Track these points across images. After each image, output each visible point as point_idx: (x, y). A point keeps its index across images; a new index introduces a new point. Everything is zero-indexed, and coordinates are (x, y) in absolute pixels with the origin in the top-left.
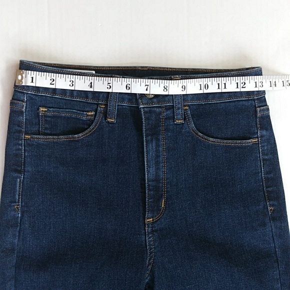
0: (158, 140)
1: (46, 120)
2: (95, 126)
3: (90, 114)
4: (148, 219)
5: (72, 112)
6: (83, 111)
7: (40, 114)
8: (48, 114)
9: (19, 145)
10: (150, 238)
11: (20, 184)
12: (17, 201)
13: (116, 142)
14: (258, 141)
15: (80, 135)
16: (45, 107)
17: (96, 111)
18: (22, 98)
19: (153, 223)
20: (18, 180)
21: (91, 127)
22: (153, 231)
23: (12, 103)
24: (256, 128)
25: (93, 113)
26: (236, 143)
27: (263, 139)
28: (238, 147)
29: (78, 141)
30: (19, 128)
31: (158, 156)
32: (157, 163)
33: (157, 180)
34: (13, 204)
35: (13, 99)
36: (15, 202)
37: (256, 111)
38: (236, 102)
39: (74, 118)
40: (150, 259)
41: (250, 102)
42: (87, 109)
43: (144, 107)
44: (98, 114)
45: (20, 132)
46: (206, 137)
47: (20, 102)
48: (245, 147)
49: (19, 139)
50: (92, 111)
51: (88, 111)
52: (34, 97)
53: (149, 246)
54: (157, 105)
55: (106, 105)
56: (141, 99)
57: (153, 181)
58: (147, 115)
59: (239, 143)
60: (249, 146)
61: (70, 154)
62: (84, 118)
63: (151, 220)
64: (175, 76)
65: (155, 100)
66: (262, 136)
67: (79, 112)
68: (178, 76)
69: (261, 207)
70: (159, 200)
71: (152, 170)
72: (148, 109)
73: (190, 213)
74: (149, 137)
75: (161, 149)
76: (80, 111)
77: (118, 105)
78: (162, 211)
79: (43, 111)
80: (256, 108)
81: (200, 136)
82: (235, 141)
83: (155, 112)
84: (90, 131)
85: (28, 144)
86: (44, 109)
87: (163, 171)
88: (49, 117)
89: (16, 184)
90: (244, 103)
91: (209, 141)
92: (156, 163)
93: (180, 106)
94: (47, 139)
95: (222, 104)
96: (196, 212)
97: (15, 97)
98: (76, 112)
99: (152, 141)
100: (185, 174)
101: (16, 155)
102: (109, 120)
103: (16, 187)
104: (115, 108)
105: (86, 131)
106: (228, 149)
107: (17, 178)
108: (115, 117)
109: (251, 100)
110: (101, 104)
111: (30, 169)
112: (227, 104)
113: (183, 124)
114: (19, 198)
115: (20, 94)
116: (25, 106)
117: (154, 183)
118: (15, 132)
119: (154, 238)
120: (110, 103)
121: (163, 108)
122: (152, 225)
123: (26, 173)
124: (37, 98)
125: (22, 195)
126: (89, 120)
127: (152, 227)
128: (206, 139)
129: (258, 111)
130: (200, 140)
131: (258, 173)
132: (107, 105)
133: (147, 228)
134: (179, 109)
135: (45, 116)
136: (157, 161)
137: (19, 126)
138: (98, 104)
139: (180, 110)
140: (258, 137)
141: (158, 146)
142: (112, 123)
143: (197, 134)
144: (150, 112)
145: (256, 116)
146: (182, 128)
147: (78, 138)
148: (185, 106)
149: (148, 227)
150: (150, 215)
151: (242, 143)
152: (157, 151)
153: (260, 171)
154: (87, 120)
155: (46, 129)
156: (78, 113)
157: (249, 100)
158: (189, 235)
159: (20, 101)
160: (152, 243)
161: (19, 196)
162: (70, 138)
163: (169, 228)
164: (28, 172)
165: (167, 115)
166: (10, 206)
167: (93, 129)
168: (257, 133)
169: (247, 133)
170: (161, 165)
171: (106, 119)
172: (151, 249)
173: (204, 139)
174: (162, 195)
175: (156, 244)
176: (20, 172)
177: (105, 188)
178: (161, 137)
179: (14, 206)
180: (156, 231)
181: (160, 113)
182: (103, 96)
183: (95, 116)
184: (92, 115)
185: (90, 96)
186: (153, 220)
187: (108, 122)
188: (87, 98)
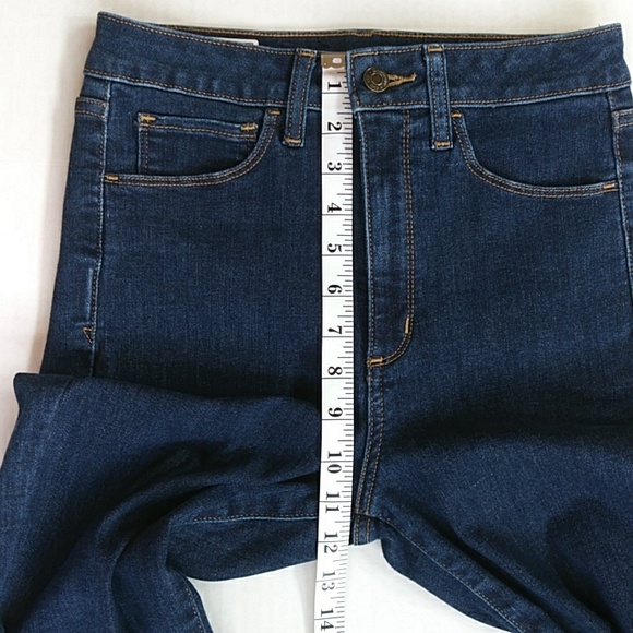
0: (395, 183)
1: (151, 143)
2: (259, 155)
3: (247, 128)
4: (372, 357)
5: (209, 124)
6: (233, 122)
7: (140, 129)
8: (158, 129)
9: (93, 193)
10: (376, 400)
11: (94, 280)
12: (88, 316)
13: (304, 191)
14: (618, 187)
15: (226, 172)
16: (152, 113)
17: (260, 123)
18: (101, 92)
19: (384, 367)
20: (91, 271)
21: (250, 158)
22: (383, 387)
23: (79, 105)
24: (611, 159)
25: (254, 126)
26: (568, 193)
27: (629, 181)
28: (573, 202)
29: (220, 187)
30: (94, 159)
31: (395, 221)
32: (394, 236)
33: (394, 272)
34: (78, 324)
35: (81, 95)
36: (84, 319)
37: (611, 120)
38: (567, 102)
39: (212, 139)
41: (598, 99)
42: (241, 119)
43: (365, 111)
44: (264, 127)
45: (96, 166)
46: (501, 179)
47: (96, 101)
48: (589, 201)
49: (94, 182)
50: (251, 123)
51: (243, 123)
52: (127, 90)
53: (372, 416)
54: (393, 108)
55: (283, 110)
56: (357, 95)
57: (384, 275)
58: (371, 129)
59: (574, 192)
60: (596, 198)
61: (202, 216)
62: (235, 138)
63: (381, 360)
64: (432, 45)
65: (388, 97)
66: (625, 177)
67: (223, 124)
68: (437, 45)
69: (623, 334)
70: (398, 316)
71: (383, 250)
72: (373, 115)
73: (468, 349)
74: (376, 178)
75: (401, 204)
76: (226, 122)
77: (308, 110)
78: (405, 344)
79: (145, 121)
80: (610, 112)
81: (487, 178)
82: (565, 189)
83: (388, 122)
84: (248, 167)
85: (113, 193)
86: (148, 118)
87: (407, 255)
88: (159, 135)
89: (86, 280)
90: (584, 101)
91: (509, 187)
92: (390, 236)
93: (444, 111)
94: (153, 182)
95: (536, 107)
96: (482, 346)
97: (87, 92)
98: (218, 125)
99: (382, 185)
100: (456, 263)
101: (87, 217)
102: (289, 140)
103: (86, 286)
104: (303, 116)
105: (240, 167)
106: (552, 207)
107: (87, 266)
108: (301, 134)
109: (600, 94)
110: (273, 108)
111: (116, 248)
112: (546, 107)
113: (450, 149)
114: (92, 311)
115: (98, 85)
116: (107, 109)
117: (387, 281)
118: (84, 167)
119: (386, 400)
120: (291, 104)
121: (406, 114)
122: (381, 371)
123: (106, 257)
124: (133, 92)
125: (98, 305)
126: (245, 142)
127: (381, 377)
128: (501, 184)
129: (616, 119)
130: (487, 186)
131: (619, 259)
132: (285, 109)
133: (369, 379)
134: (441, 115)
135: (151, 134)
136: (395, 232)
137: (93, 154)
138: (264, 109)
139: (444, 120)
140: (616, 179)
141: (395, 197)
142: (296, 148)
143: (481, 174)
144: (377, 122)
145: (612, 131)
146: (448, 160)
147: (222, 178)
148: (454, 110)
149: (373, 376)
150: (378, 349)
151: (581, 192)
152: (394, 209)
153: (622, 253)
154: (240, 143)
155: (152, 161)
156: (222, 126)
157: (594, 95)
159: (96, 98)
160: (379, 411)
161: (92, 305)
162: (204, 181)
163: (419, 380)
164: (112, 253)
165: (415, 129)
166: (72, 328)
167: (254, 161)
168: (615, 168)
169: (591, 171)
170: (403, 240)
171: (281, 139)
172: (375, 425)
173: (497, 182)
174: (404, 308)
175: (389, 413)
176: (94, 254)
177: (280, 289)
178: (402, 178)
179: (81, 328)
180: (391, 385)
181: (400, 126)
182: (276, 90)
183: (258, 134)
184: (251, 132)
185: (247, 90)
186: (384, 361)
187: (287, 146)
188: (240, 95)
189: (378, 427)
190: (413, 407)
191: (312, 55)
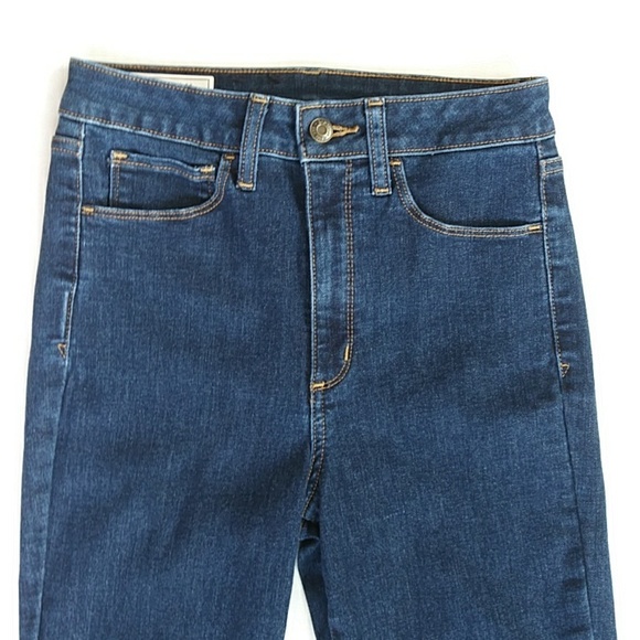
0: (337, 227)
1: (122, 179)
3: (206, 170)
4: (315, 382)
5: (174, 164)
6: (193, 165)
7: (112, 166)
8: (131, 165)
9: (70, 224)
10: (318, 420)
11: (69, 303)
12: (63, 335)
13: (256, 231)
14: (542, 229)
15: (192, 209)
16: (123, 151)
17: (217, 165)
18: (76, 132)
19: (326, 391)
20: (67, 294)
22: (325, 408)
23: (55, 143)
24: (538, 203)
25: (212, 169)
26: (496, 233)
27: (554, 223)
28: (500, 242)
29: (185, 222)
30: (71, 193)
31: (337, 261)
32: (336, 274)
33: (334, 306)
34: (54, 341)
35: (57, 134)
36: (59, 337)
37: (539, 167)
38: (501, 151)
39: (177, 177)
40: (316, 460)
41: (528, 148)
42: (200, 161)
43: (310, 162)
44: (221, 169)
45: (74, 199)
46: (438, 223)
47: (72, 140)
48: (514, 241)
49: (71, 213)
50: (209, 166)
51: (203, 165)
52: (99, 131)
53: (315, 434)
54: (337, 159)
55: (237, 155)
56: (305, 146)
57: (326, 309)
58: (315, 178)
59: (501, 233)
60: (521, 239)
61: (168, 248)
62: (196, 179)
63: (323, 384)
64: (373, 99)
65: (332, 148)
66: (550, 220)
67: (185, 166)
68: (377, 99)
69: (543, 363)
70: (339, 344)
71: (326, 288)
72: (318, 166)
73: (400, 375)
74: (320, 222)
75: (343, 246)
76: (188, 164)
77: (260, 155)
78: (344, 372)
79: (117, 159)
80: (538, 160)
81: (424, 221)
82: (493, 229)
83: (331, 172)
84: (211, 206)
85: (89, 225)
86: (121, 155)
87: (347, 291)
88: (130, 171)
89: (61, 302)
90: (516, 150)
91: (444, 230)
92: (333, 274)
93: (382, 160)
94: (125, 215)
95: (472, 154)
96: (413, 372)
97: (63, 131)
98: (181, 167)
99: (325, 228)
100: (392, 299)
101: (65, 245)
102: (242, 185)
103: (62, 307)
104: (254, 162)
105: (204, 206)
106: (481, 246)
107: (63, 289)
108: (253, 179)
109: (531, 143)
110: (229, 154)
111: (90, 274)
112: (482, 154)
113: (389, 195)
114: (66, 330)
115: (73, 125)
116: (81, 147)
117: (328, 314)
118: (62, 200)
119: (327, 420)
120: (243, 151)
121: (349, 163)
122: (323, 395)
123: (81, 282)
124: (105, 133)
125: (72, 325)
126: (206, 182)
127: (323, 399)
128: (437, 227)
129: (543, 167)
130: (425, 229)
131: (542, 294)
132: (239, 154)
133: (312, 402)
134: (379, 165)
135: (122, 170)
136: (337, 270)
137: (70, 187)
138: (220, 154)
139: (383, 168)
140: (541, 221)
141: (337, 239)
142: (248, 191)
143: (419, 217)
144: (322, 172)
145: (539, 177)
146: (387, 205)
147: (187, 215)
148: (394, 159)
149: (315, 399)
150: (320, 375)
151: (507, 233)
152: (336, 250)
153: (544, 289)
154: (201, 183)
155: (122, 194)
157: (525, 144)
158: (395, 417)
159: (71, 137)
160: (321, 430)
161: (67, 325)
162: (171, 216)
163: (357, 402)
164: (86, 278)
165: (356, 177)
166: (49, 344)
167: (216, 201)
168: (541, 212)
169: (519, 215)
170: (344, 278)
171: (235, 183)
172: (318, 442)
173: (434, 226)
174: (345, 337)
175: (331, 432)
176: (70, 278)
177: (236, 319)
178: (343, 222)
179: (56, 344)
180: (332, 406)
181: (342, 175)
182: (231, 136)
183: (216, 175)
184: (209, 174)
185: (207, 135)
186: (326, 386)
187: (240, 189)
188: (201, 138)
189: (320, 444)
190: (351, 426)
191: (265, 102)
